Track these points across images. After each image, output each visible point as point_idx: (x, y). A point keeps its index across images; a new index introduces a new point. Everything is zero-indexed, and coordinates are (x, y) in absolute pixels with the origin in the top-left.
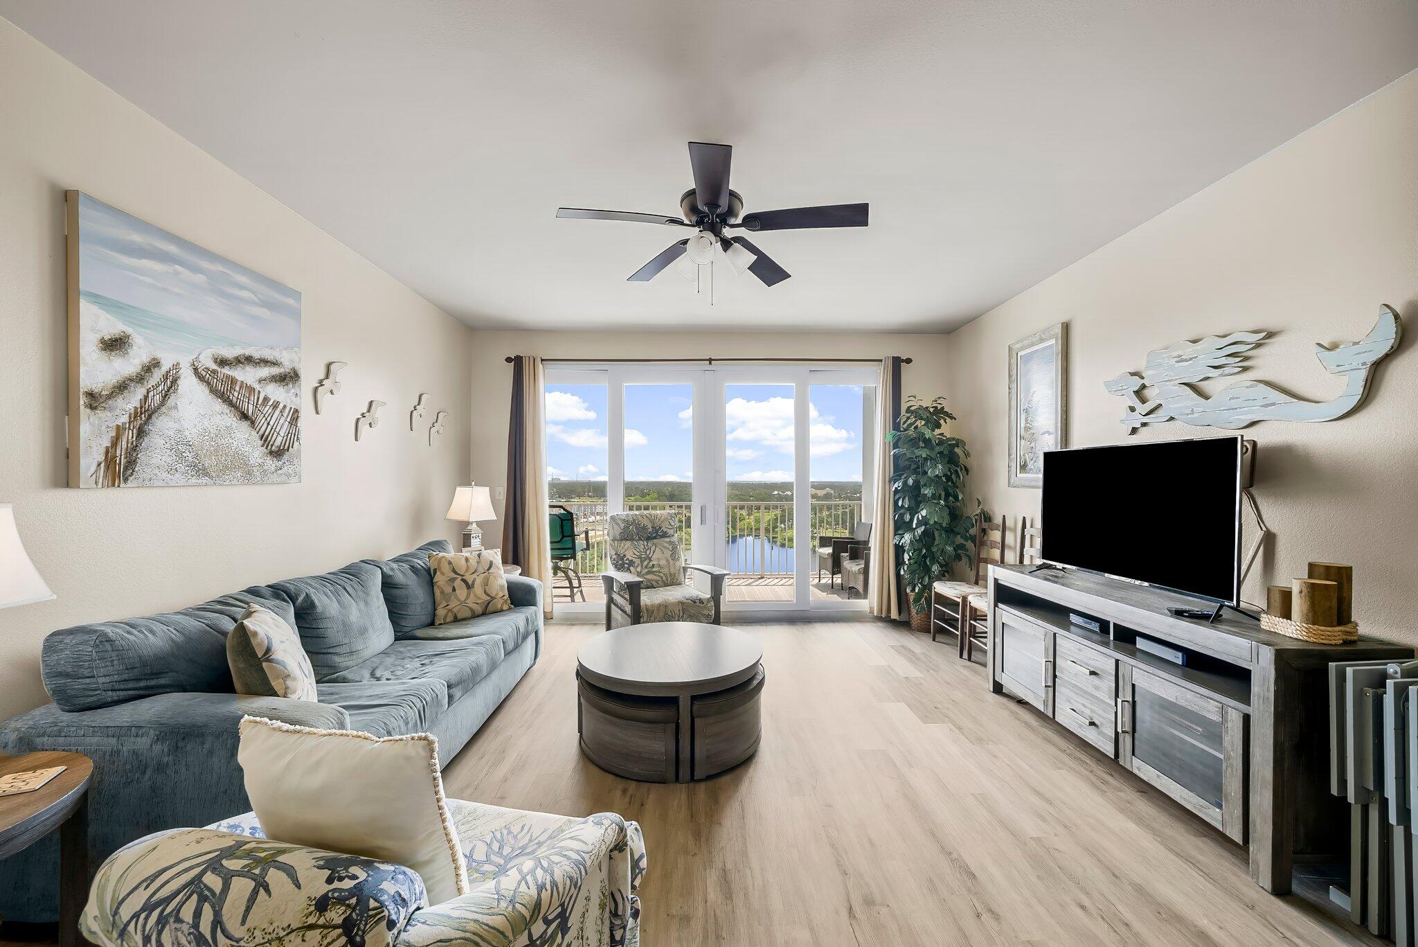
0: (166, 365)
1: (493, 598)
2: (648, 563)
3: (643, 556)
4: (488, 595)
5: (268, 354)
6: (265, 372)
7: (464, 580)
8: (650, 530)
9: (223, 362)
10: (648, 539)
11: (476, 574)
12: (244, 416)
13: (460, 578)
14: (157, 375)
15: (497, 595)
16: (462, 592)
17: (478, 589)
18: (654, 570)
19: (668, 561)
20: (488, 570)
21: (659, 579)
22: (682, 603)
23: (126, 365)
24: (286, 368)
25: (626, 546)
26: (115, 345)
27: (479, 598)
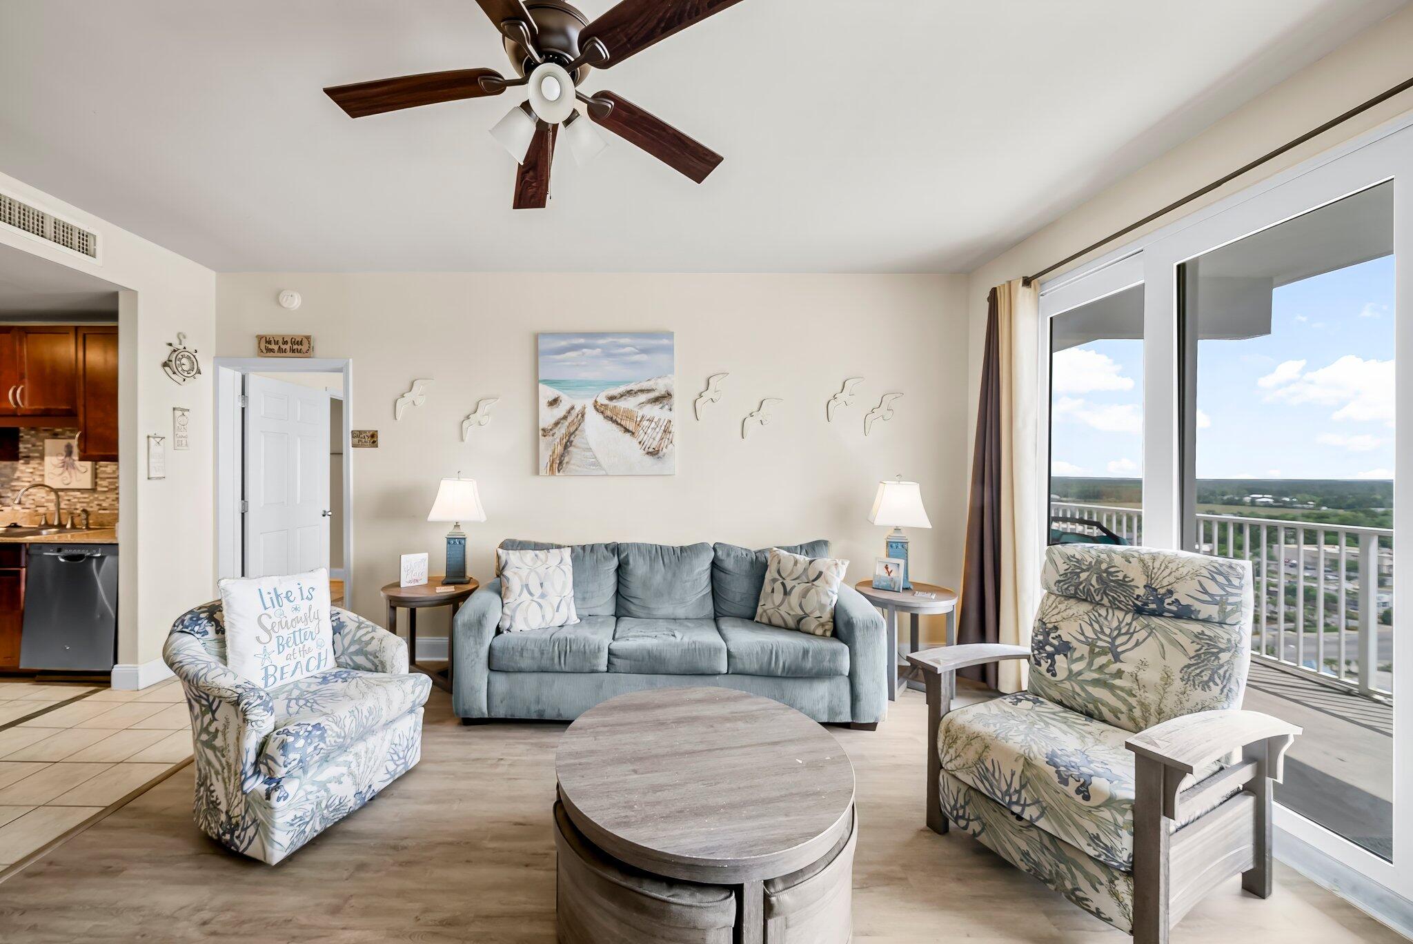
0: (578, 409)
1: (806, 615)
2: (1109, 662)
3: (1100, 643)
4: (803, 611)
5: (645, 385)
6: (643, 398)
7: (783, 584)
8: (1141, 591)
9: (611, 398)
10: (1140, 611)
11: (798, 581)
12: (627, 430)
13: (781, 580)
14: (574, 413)
15: (812, 613)
16: (778, 597)
17: (794, 599)
18: (1117, 682)
19: (1167, 679)
20: (814, 580)
21: (1124, 708)
22: (1028, 763)
23: (560, 411)
24: (661, 391)
25: (1070, 612)
26: (554, 402)
27: (792, 609)
